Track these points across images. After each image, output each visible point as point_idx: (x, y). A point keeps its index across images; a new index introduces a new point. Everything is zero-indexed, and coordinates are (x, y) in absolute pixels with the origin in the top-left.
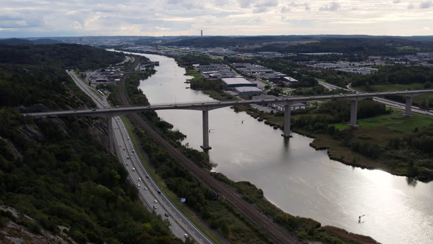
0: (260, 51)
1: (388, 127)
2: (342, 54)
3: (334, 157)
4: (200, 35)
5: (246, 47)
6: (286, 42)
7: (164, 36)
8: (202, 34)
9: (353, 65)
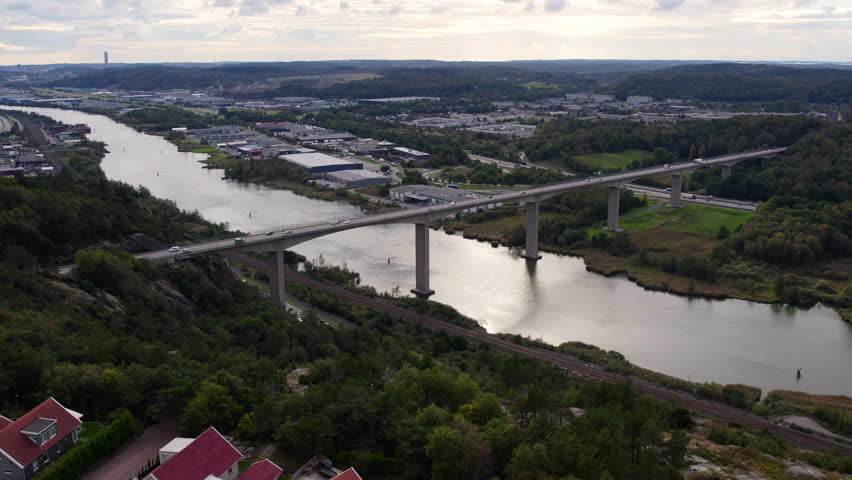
0: (278, 96)
1: (665, 227)
2: (438, 99)
3: (651, 284)
4: (103, 62)
5: (238, 88)
6: (316, 77)
7: (19, 65)
8: (106, 60)
9: (485, 120)
